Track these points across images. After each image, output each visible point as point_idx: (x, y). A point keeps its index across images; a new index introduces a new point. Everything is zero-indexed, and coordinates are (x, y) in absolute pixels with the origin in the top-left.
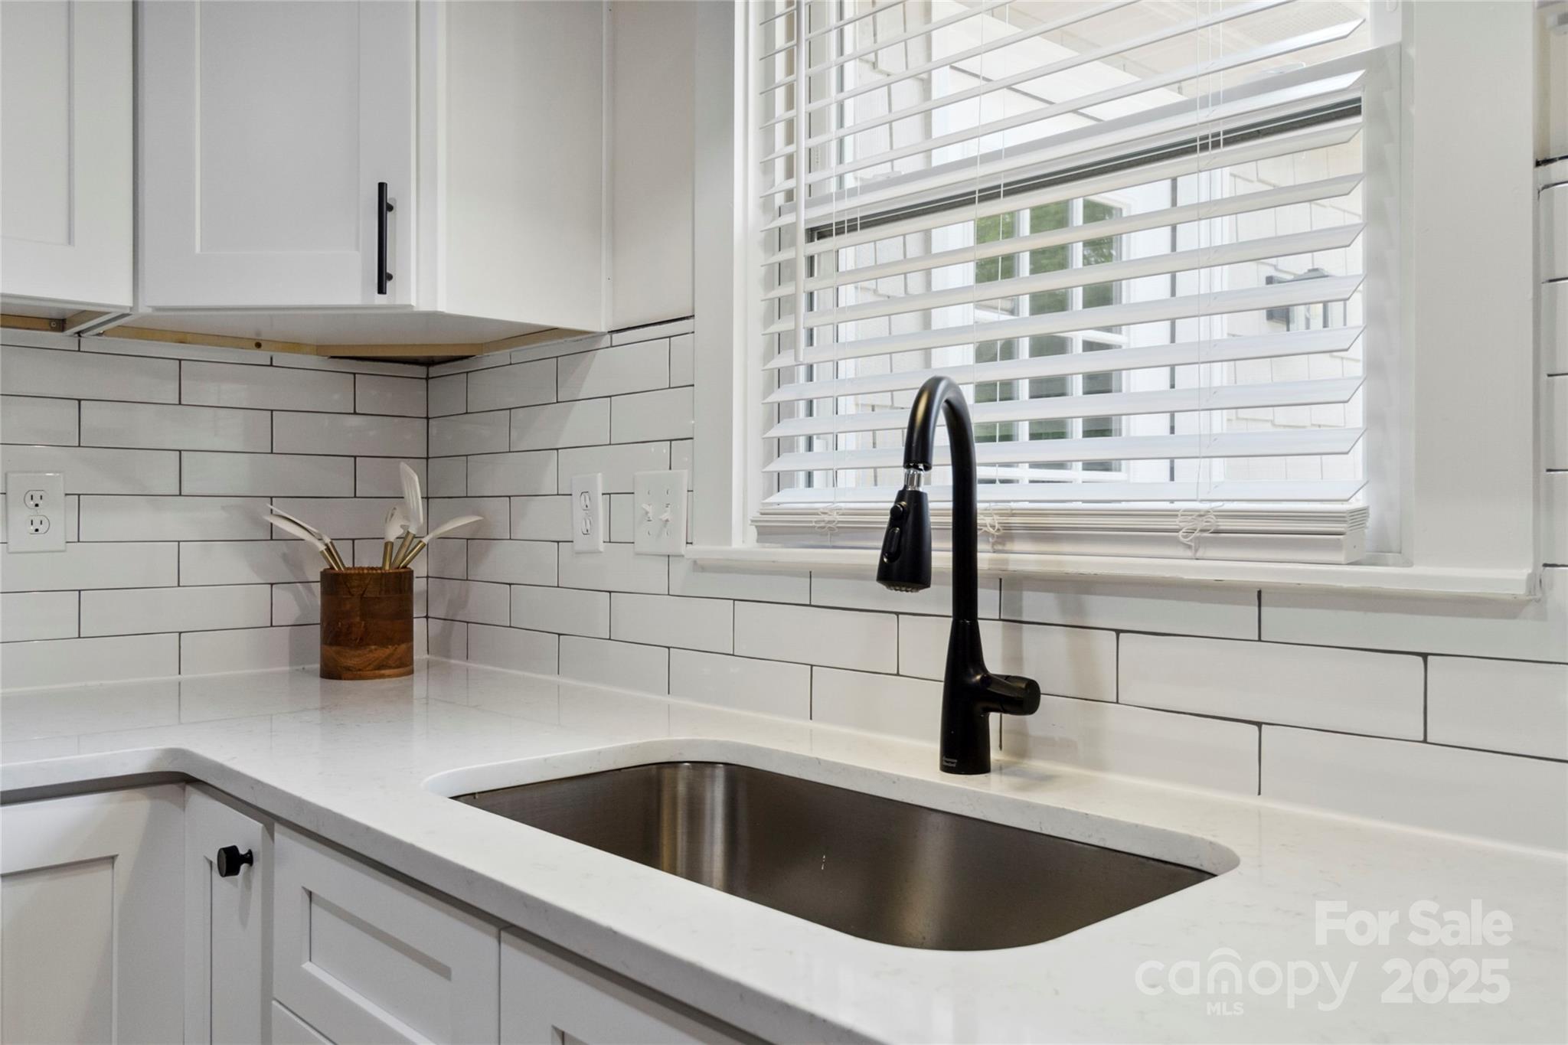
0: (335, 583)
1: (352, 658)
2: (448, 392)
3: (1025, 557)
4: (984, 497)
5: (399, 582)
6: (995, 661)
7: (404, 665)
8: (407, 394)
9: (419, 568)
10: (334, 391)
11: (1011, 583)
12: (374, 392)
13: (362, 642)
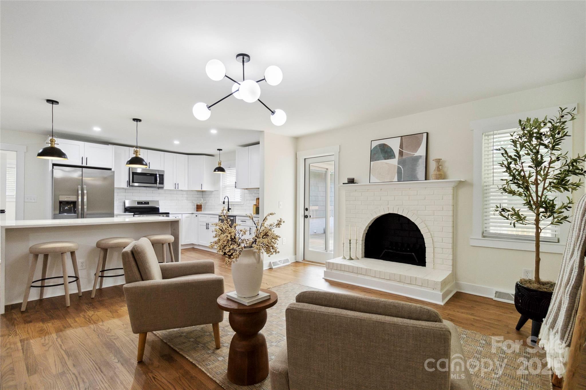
0: (197, 205)
1: (198, 210)
2: (204, 193)
3: (231, 203)
4: (229, 201)
5: (201, 205)
6: (230, 208)
7: (201, 210)
8: (201, 193)
9: (202, 205)
10: (196, 193)
11: (231, 204)
12: (199, 193)
13: (199, 209)
